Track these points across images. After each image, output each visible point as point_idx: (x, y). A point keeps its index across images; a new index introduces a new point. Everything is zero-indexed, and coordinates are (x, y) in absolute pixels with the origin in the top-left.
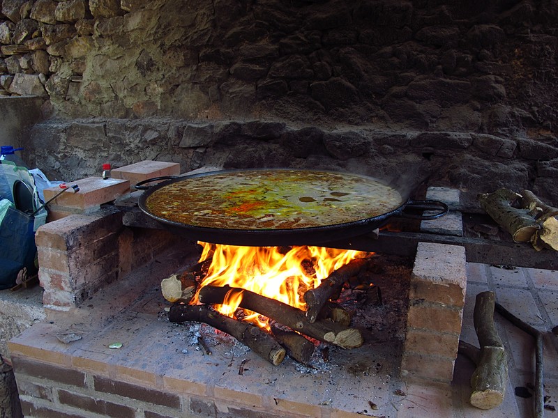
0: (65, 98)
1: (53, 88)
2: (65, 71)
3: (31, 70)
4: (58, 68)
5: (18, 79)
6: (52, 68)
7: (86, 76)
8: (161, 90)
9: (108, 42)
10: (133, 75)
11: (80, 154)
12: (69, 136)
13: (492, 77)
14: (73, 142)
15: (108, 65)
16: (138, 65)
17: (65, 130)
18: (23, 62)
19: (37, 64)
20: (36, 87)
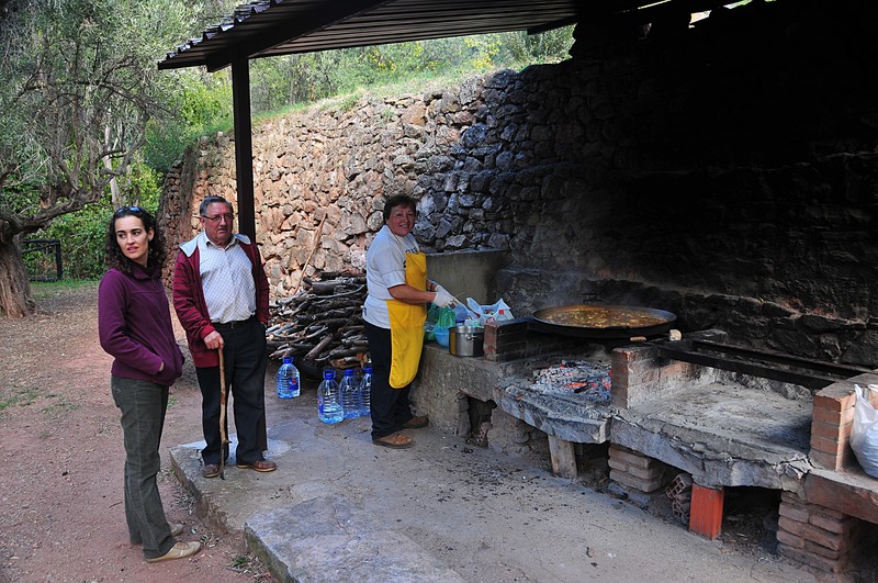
0: (521, 252)
1: (514, 245)
2: (522, 235)
3: (502, 232)
4: (519, 232)
5: (493, 237)
6: (515, 232)
7: (535, 239)
8: (577, 253)
9: (550, 218)
10: (563, 241)
11: (524, 293)
12: (519, 279)
13: (766, 260)
14: (520, 285)
15: (548, 234)
16: (566, 235)
17: (516, 275)
18: (498, 226)
19: (506, 228)
20: (503, 244)
